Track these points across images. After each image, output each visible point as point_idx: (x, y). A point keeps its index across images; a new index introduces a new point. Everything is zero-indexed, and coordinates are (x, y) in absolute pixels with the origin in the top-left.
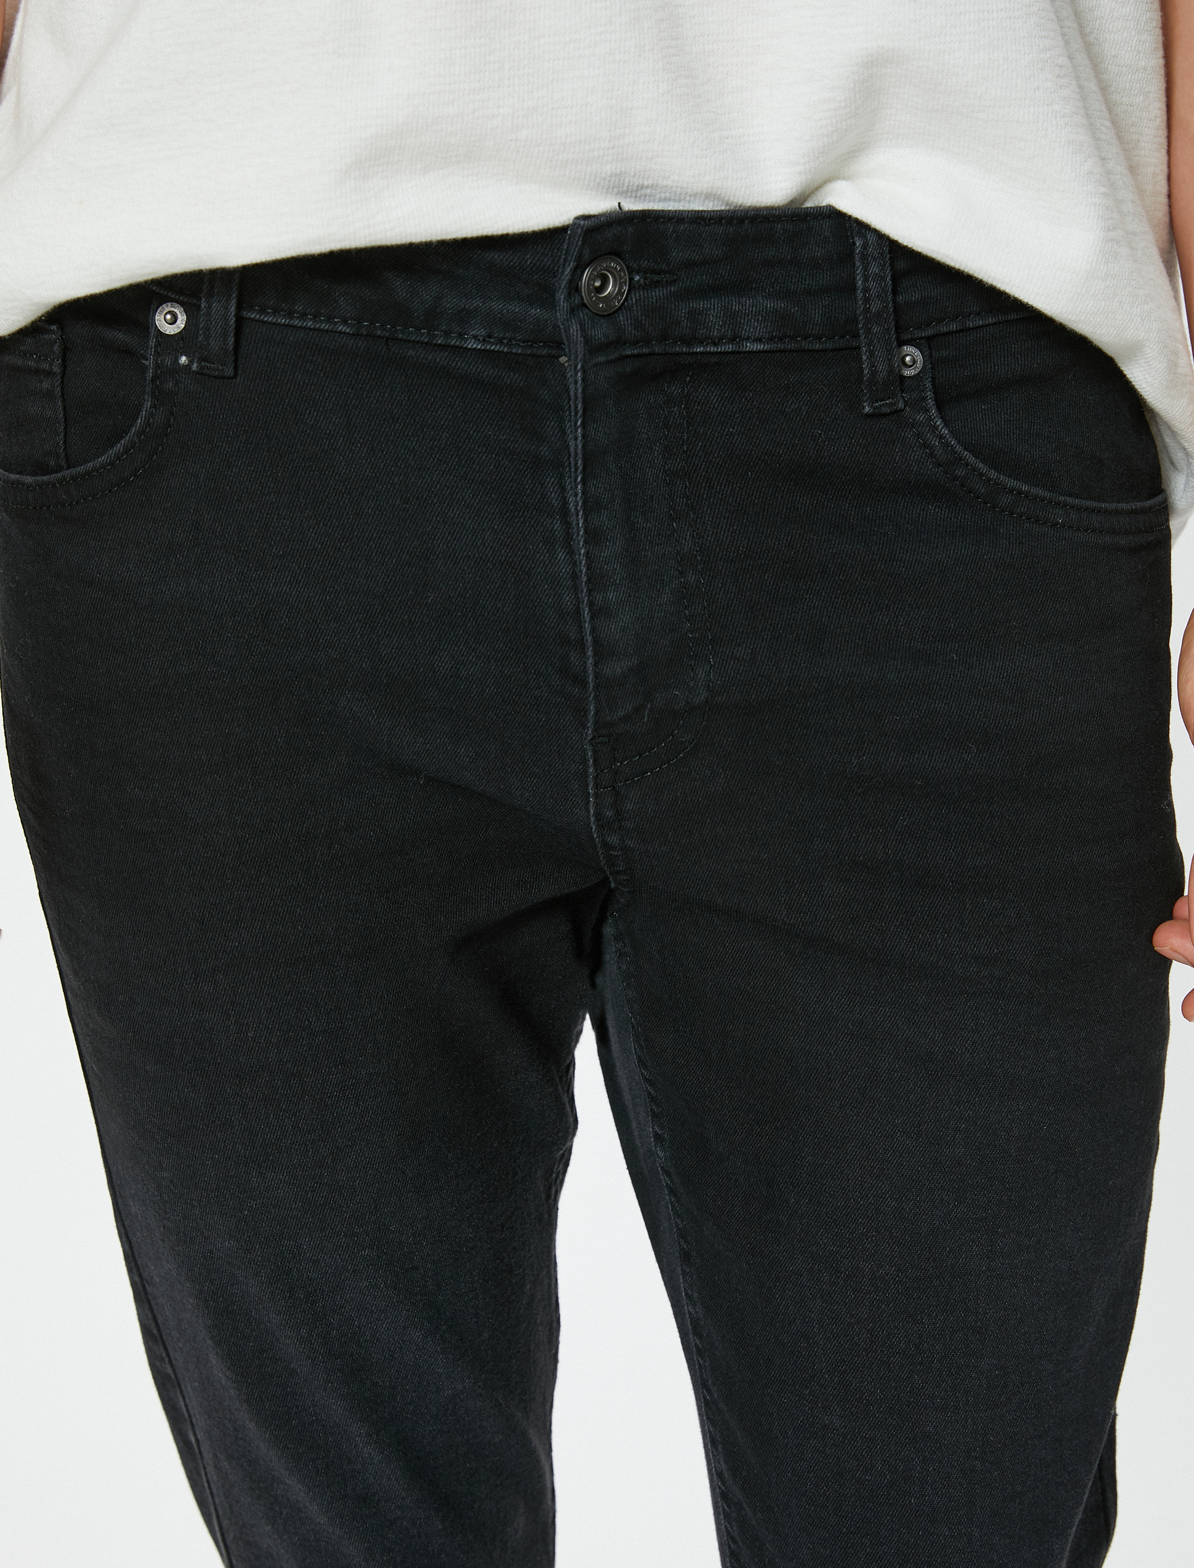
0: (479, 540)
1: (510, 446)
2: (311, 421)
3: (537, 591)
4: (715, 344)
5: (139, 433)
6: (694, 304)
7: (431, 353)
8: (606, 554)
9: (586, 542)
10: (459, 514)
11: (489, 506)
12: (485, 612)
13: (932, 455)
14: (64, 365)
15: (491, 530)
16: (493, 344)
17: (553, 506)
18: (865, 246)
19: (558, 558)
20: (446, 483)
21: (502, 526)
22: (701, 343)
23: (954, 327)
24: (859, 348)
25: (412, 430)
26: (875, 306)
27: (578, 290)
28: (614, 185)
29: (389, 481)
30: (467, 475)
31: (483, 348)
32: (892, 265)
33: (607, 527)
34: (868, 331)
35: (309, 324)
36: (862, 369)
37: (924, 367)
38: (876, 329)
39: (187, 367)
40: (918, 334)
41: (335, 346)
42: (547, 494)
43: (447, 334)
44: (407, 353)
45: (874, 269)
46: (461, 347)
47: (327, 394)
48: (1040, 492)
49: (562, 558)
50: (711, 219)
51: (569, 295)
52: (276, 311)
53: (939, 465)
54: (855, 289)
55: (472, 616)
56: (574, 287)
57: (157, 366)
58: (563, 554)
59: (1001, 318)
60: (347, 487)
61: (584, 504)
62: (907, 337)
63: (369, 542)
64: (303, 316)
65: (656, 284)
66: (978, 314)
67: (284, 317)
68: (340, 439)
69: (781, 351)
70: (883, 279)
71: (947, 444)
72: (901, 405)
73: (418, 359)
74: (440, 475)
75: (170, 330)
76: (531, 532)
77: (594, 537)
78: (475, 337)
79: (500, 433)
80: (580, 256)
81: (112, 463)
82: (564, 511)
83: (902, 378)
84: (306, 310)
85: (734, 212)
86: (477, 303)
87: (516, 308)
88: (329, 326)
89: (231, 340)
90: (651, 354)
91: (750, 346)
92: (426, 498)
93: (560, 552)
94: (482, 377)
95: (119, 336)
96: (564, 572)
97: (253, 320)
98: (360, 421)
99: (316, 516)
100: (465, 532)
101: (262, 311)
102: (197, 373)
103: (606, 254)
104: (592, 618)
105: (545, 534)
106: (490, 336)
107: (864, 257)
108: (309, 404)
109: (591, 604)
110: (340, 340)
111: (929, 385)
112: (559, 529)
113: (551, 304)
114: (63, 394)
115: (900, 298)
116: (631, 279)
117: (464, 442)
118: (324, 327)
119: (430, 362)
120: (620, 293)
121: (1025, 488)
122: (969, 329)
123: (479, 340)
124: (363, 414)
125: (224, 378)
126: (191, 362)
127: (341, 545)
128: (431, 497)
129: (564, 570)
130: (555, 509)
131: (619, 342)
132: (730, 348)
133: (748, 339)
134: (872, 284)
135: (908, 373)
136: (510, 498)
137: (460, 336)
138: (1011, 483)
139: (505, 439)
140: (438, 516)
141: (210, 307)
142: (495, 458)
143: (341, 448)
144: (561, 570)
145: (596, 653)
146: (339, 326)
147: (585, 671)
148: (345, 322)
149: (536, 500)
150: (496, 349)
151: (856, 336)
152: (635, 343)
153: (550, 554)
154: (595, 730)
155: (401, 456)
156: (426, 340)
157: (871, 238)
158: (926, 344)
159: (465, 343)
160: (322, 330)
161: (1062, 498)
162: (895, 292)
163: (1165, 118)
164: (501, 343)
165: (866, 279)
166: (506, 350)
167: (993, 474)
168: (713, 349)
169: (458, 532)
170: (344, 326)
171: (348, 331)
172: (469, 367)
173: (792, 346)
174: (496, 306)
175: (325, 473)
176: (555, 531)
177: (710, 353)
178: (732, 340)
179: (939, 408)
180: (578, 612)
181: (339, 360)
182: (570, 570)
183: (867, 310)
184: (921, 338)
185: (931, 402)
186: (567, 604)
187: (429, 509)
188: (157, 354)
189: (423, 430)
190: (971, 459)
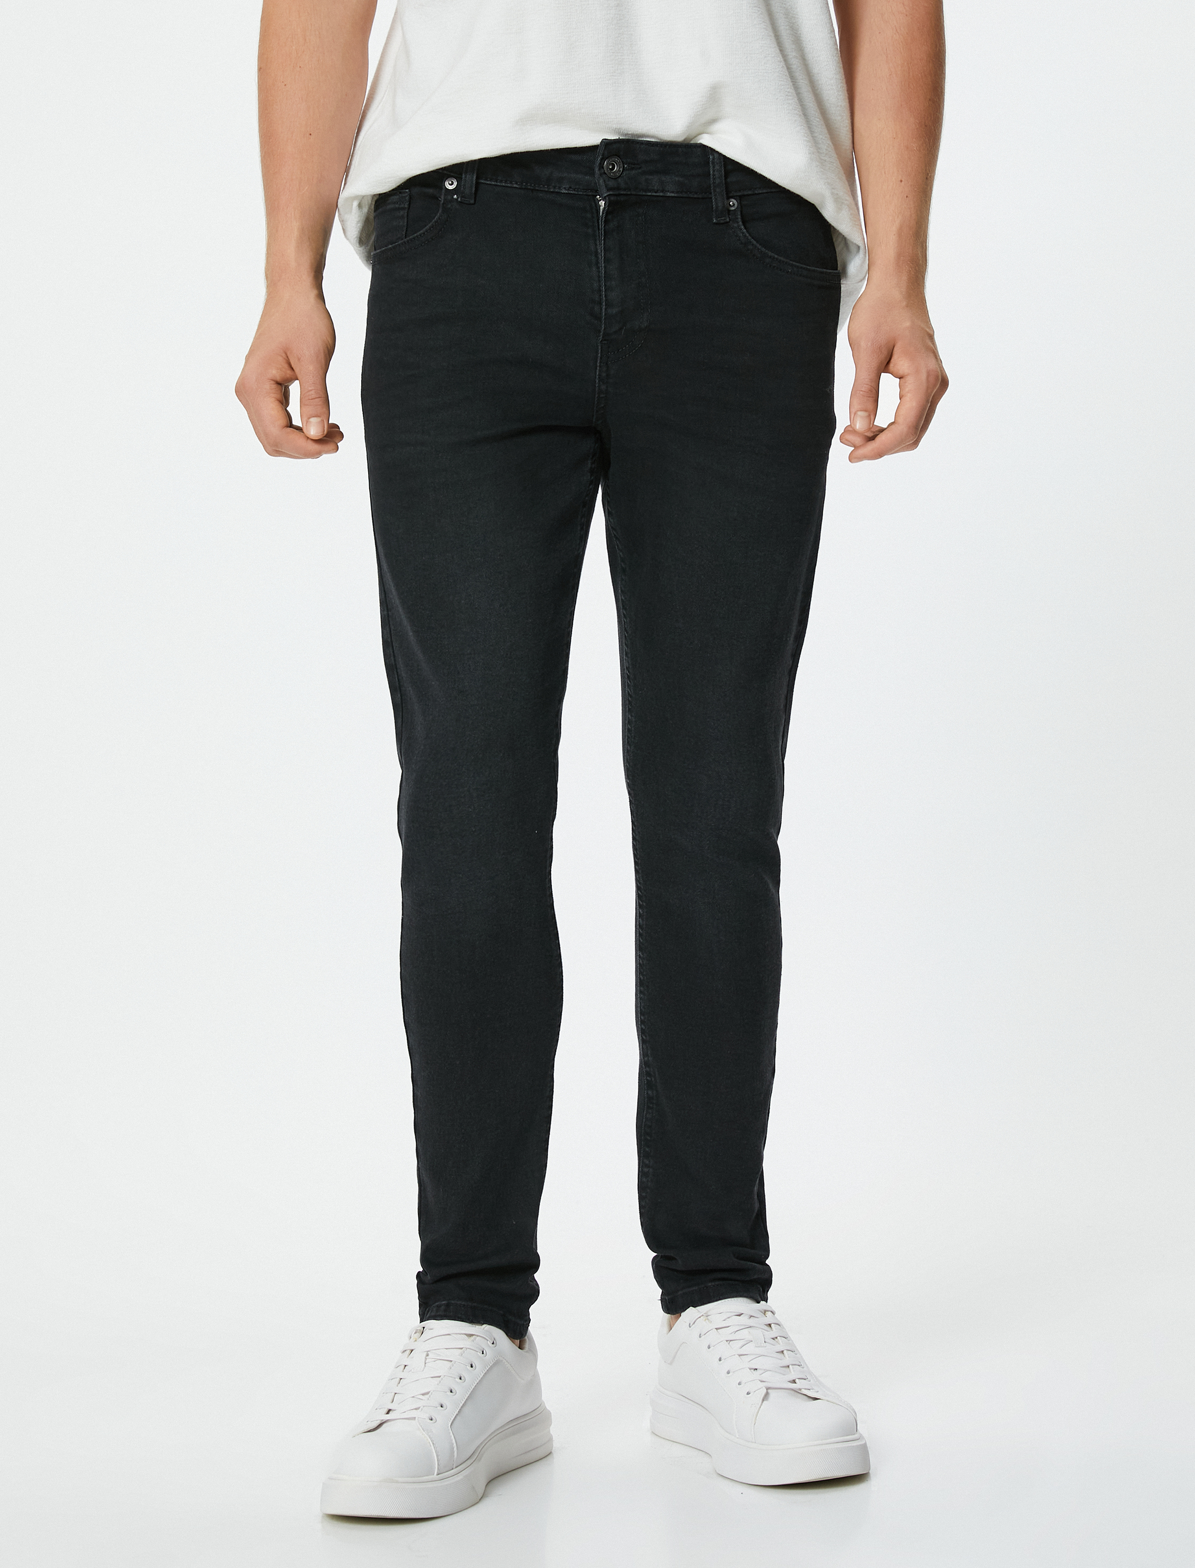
0: (562, 264)
1: (577, 230)
2: (502, 220)
3: (584, 285)
4: (656, 192)
5: (436, 222)
6: (647, 177)
7: (549, 195)
8: (611, 266)
9: (604, 262)
10: (555, 254)
11: (567, 251)
12: (562, 291)
13: (739, 240)
14: (409, 205)
15: (567, 260)
16: (571, 191)
17: (592, 252)
18: (713, 159)
19: (593, 271)
20: (551, 243)
21: (572, 259)
22: (650, 192)
23: (750, 192)
24: (711, 198)
25: (540, 224)
26: (717, 181)
27: (603, 168)
28: (617, 131)
30: (559, 240)
31: (568, 192)
32: (725, 168)
33: (612, 256)
34: (715, 191)
35: (503, 184)
36: (713, 206)
37: (738, 207)
38: (718, 190)
39: (457, 199)
40: (735, 194)
41: (512, 193)
42: (590, 246)
43: (555, 187)
44: (540, 195)
45: (717, 167)
48: (782, 259)
49: (595, 271)
50: (653, 144)
51: (599, 169)
52: (491, 180)
53: (742, 243)
54: (710, 175)
55: (557, 293)
56: (601, 166)
57: (445, 199)
59: (769, 190)
60: (513, 244)
61: (604, 247)
62: (731, 195)
64: (501, 181)
65: (632, 169)
66: (760, 188)
67: (494, 182)
68: (512, 227)
69: (682, 197)
70: (721, 171)
71: (745, 236)
72: (728, 220)
73: (544, 198)
74: (549, 240)
75: (451, 187)
76: (584, 263)
77: (607, 261)
80: (603, 155)
81: (424, 233)
82: (596, 253)
83: (729, 211)
84: (502, 179)
85: (663, 142)
86: (565, 175)
87: (580, 176)
88: (510, 185)
89: (474, 189)
90: (631, 195)
91: (668, 194)
92: (543, 248)
93: (594, 269)
94: (567, 204)
95: (431, 191)
97: (483, 183)
99: (500, 255)
100: (557, 261)
101: (486, 180)
102: (460, 202)
103: (614, 155)
104: (605, 290)
105: (589, 263)
107: (713, 163)
108: (501, 214)
110: (514, 190)
111: (739, 213)
112: (594, 259)
113: (593, 174)
114: (407, 216)
115: (728, 180)
116: (624, 167)
117: (560, 228)
119: (548, 199)
120: (619, 171)
121: (776, 256)
122: (756, 194)
123: (566, 189)
124: (521, 218)
125: (470, 204)
126: (458, 198)
128: (545, 248)
131: (618, 188)
132: (661, 194)
133: (668, 191)
134: (716, 173)
135: (733, 208)
136: (576, 248)
137: (559, 188)
138: (770, 254)
139: (575, 227)
140: (547, 255)
141: (466, 177)
142: (571, 234)
143: (512, 230)
144: (594, 276)
145: (606, 305)
146: (514, 185)
147: (601, 313)
148: (516, 183)
149: (586, 251)
150: (573, 193)
151: (711, 193)
152: (625, 190)
153: (590, 270)
154: (603, 337)
155: (535, 233)
156: (546, 190)
157: (716, 156)
158: (740, 199)
159: (561, 191)
160: (508, 187)
161: (791, 262)
162: (726, 177)
163: (851, 127)
164: (575, 190)
165: (714, 171)
166: (576, 193)
167: (763, 249)
168: (654, 194)
169: (555, 261)
170: (516, 185)
171: (517, 187)
172: (563, 200)
173: (685, 195)
174: (573, 175)
175: (505, 239)
176: (593, 261)
177: (653, 196)
178: (662, 191)
179: (744, 223)
180: (600, 291)
181: (513, 198)
182: (598, 275)
183: (714, 183)
184: (737, 196)
185: (740, 220)
186: (596, 288)
187: (544, 252)
188: (445, 195)
189: (544, 224)
190: (755, 242)
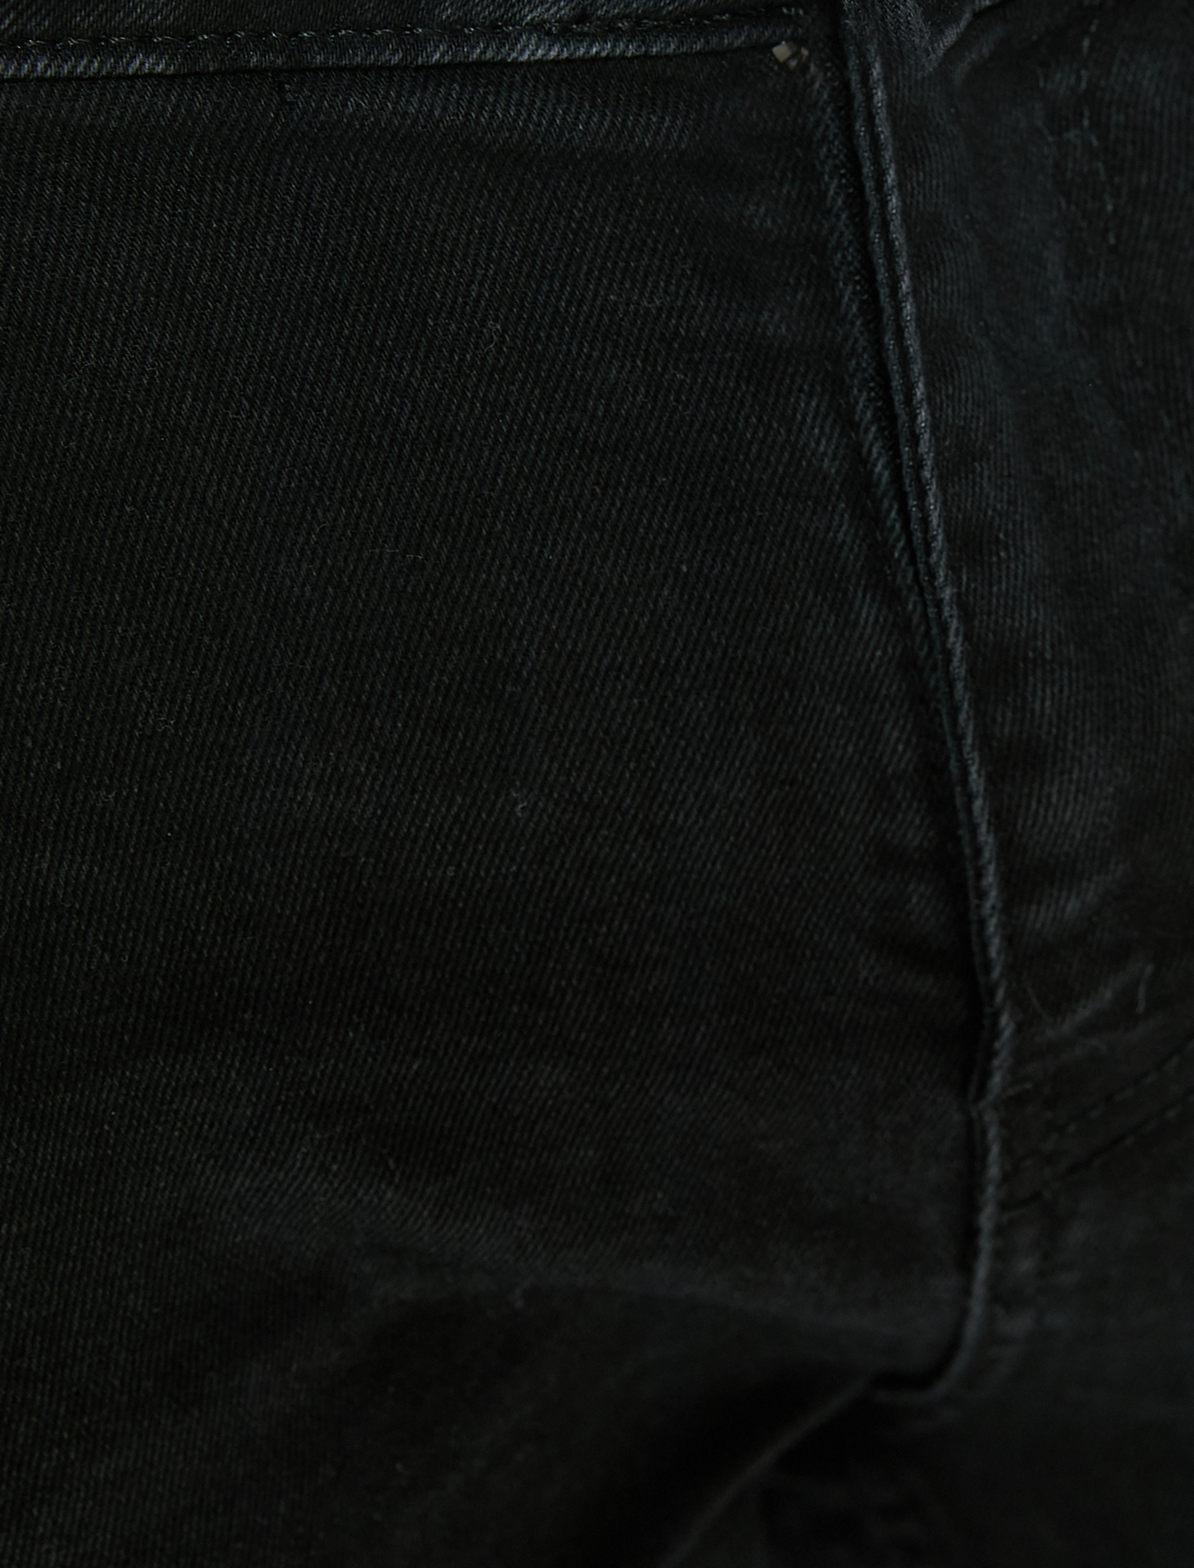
0: (641, 615)
1: (677, 327)
2: (87, 358)
3: (816, 729)
7: (412, 93)
8: (1004, 587)
10: (574, 551)
11: (653, 513)
12: (677, 815)
15: (671, 581)
16: (594, 39)
17: (825, 479)
19: (862, 622)
20: (520, 468)
21: (702, 562)
25: (393, 329)
29: (354, 495)
30: (575, 433)
31: (565, 54)
33: (995, 510)
35: (40, 66)
41: (121, 119)
42: (806, 445)
44: (345, 105)
46: (503, 63)
47: (121, 268)
49: (871, 619)
55: (640, 832)
58: (870, 607)
60: (229, 535)
63: (320, 681)
68: (184, 396)
73: (378, 121)
74: (499, 449)
76: (782, 562)
78: (537, 27)
79: (641, 294)
84: (24, 25)
88: (102, 63)
92: (470, 524)
93: (863, 602)
94: (569, 141)
96: (881, 658)
98: (235, 330)
99: (146, 636)
100: (597, 599)
105: (816, 562)
106: (582, 18)
108: (72, 309)
109: (984, 739)
110: (134, 99)
112: (849, 540)
117: (549, 337)
118: (87, 67)
119: (415, 121)
123: (549, 33)
124: (239, 308)
127: (235, 706)
128: (484, 516)
129: (879, 653)
130: (832, 484)
136: (708, 477)
139: (660, 309)
140: (514, 567)
142: (644, 369)
143: (194, 422)
144: (873, 654)
145: (1007, 881)
146: (133, 58)
149: (781, 469)
150: (604, 54)
153: (838, 616)
155: (378, 412)
156: (396, 59)
159: (512, 49)
160: (79, 79)
166: (631, 50)
169: (579, 604)
170: (147, 56)
171: (159, 69)
172: (529, 116)
175: (157, 506)
176: (841, 547)
181: (135, 159)
182: (894, 648)
186: (894, 750)
187: (484, 554)
189: (425, 323)
